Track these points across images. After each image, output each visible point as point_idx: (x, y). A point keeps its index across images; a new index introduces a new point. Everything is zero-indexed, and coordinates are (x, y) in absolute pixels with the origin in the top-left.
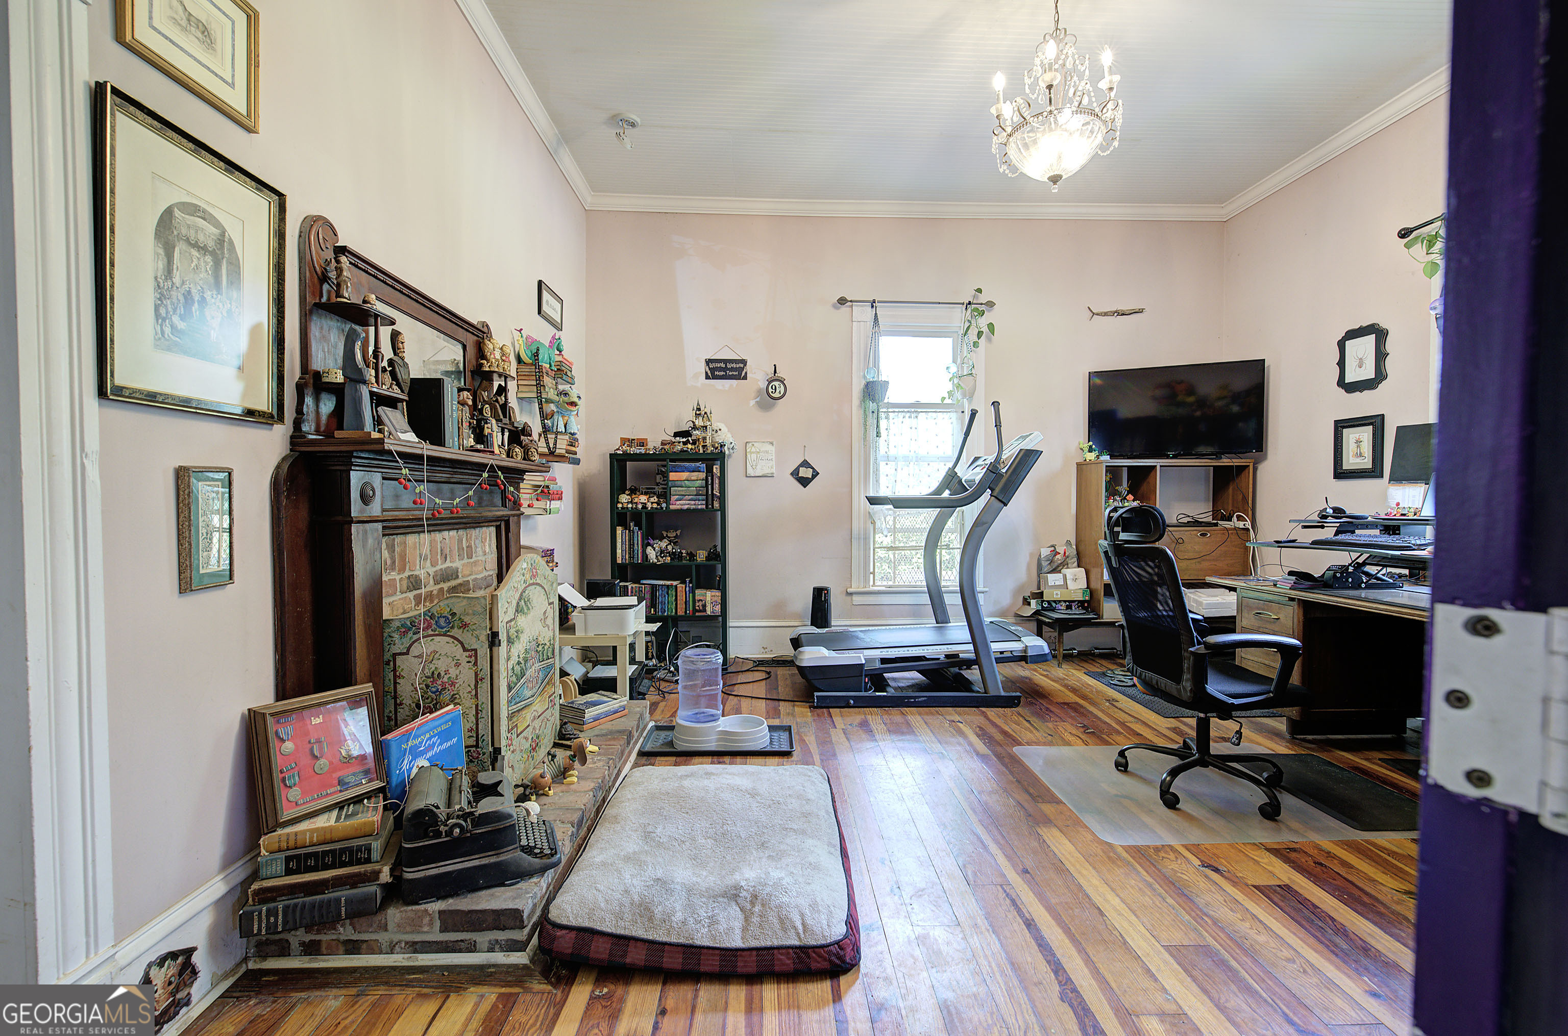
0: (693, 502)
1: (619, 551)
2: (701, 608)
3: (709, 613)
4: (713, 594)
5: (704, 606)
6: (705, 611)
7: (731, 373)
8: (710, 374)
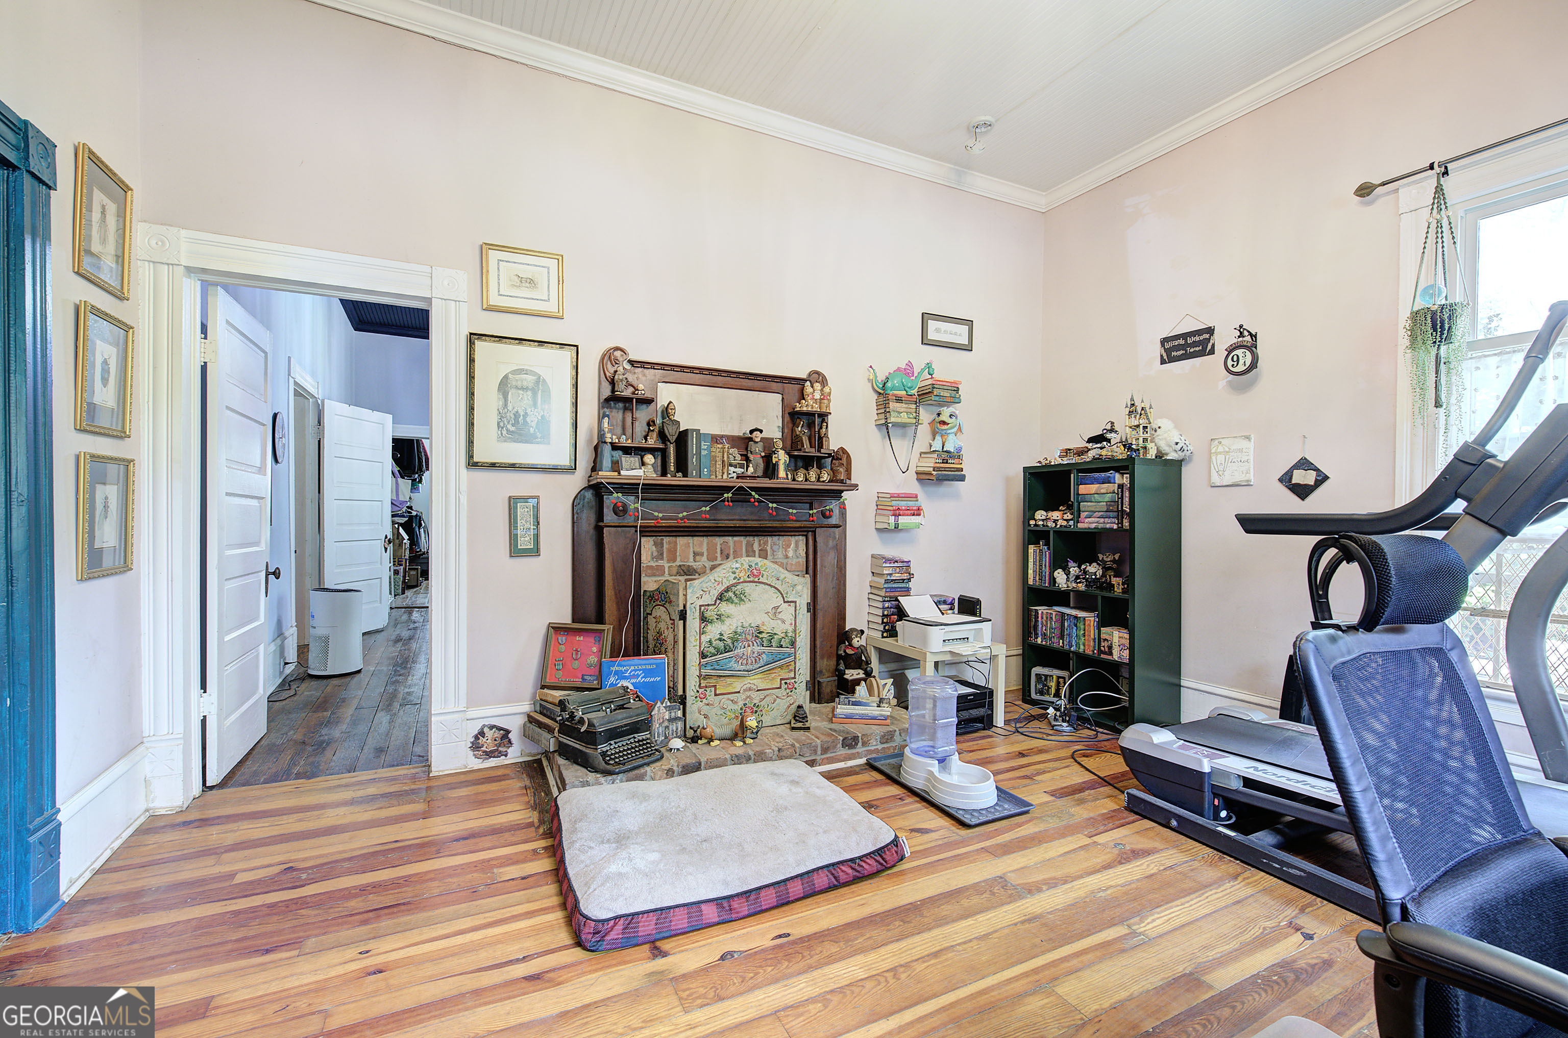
0: (1102, 520)
1: (1030, 572)
2: (1107, 649)
3: (1116, 657)
4: (1121, 635)
5: (1110, 647)
6: (1111, 654)
7: (1192, 350)
8: (1165, 357)
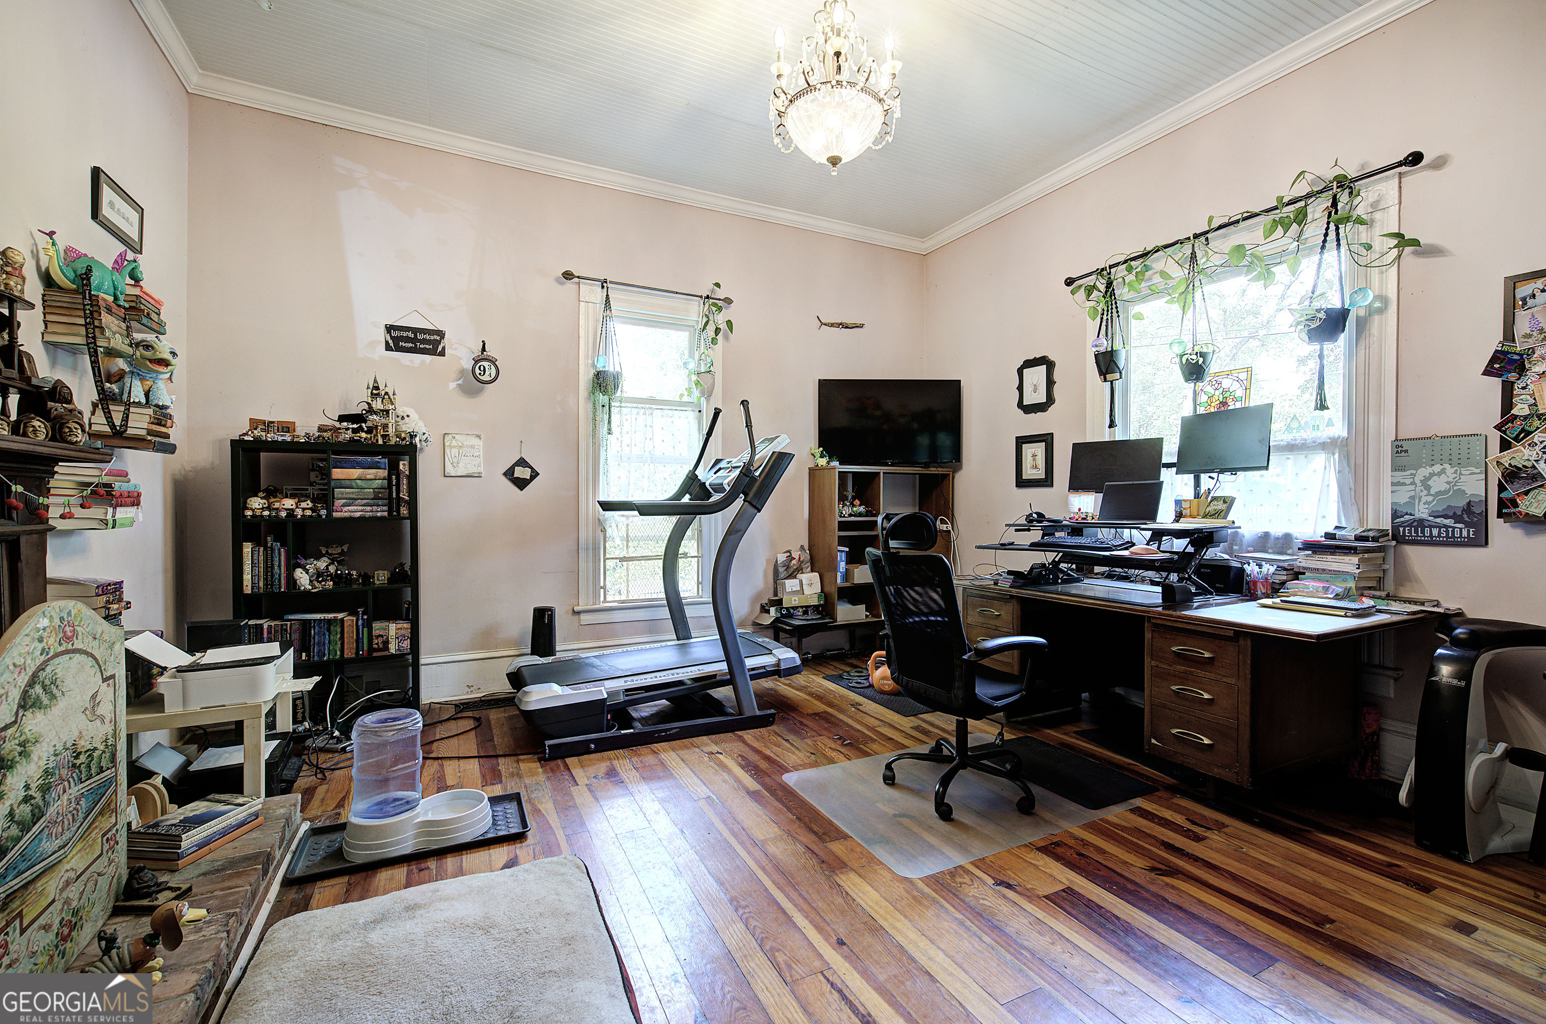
0: (369, 508)
1: (247, 577)
2: (381, 646)
3: (393, 651)
4: (399, 626)
5: (386, 643)
6: (387, 649)
7: (422, 346)
8: (392, 345)
